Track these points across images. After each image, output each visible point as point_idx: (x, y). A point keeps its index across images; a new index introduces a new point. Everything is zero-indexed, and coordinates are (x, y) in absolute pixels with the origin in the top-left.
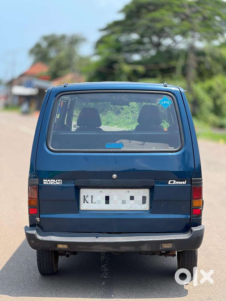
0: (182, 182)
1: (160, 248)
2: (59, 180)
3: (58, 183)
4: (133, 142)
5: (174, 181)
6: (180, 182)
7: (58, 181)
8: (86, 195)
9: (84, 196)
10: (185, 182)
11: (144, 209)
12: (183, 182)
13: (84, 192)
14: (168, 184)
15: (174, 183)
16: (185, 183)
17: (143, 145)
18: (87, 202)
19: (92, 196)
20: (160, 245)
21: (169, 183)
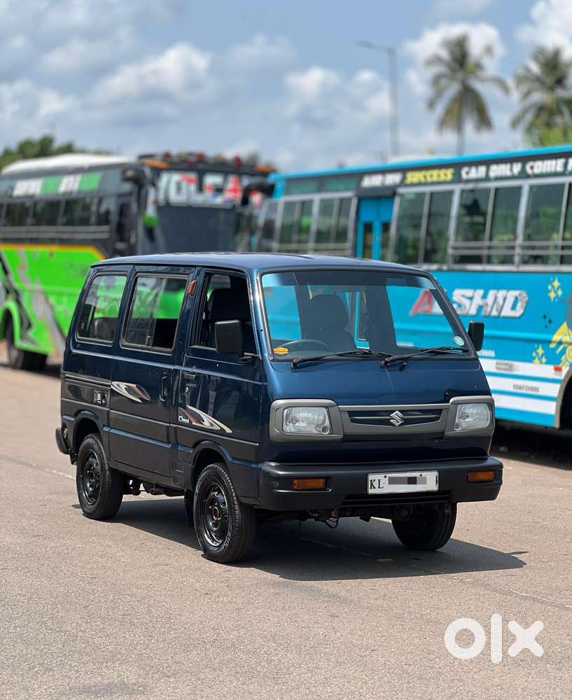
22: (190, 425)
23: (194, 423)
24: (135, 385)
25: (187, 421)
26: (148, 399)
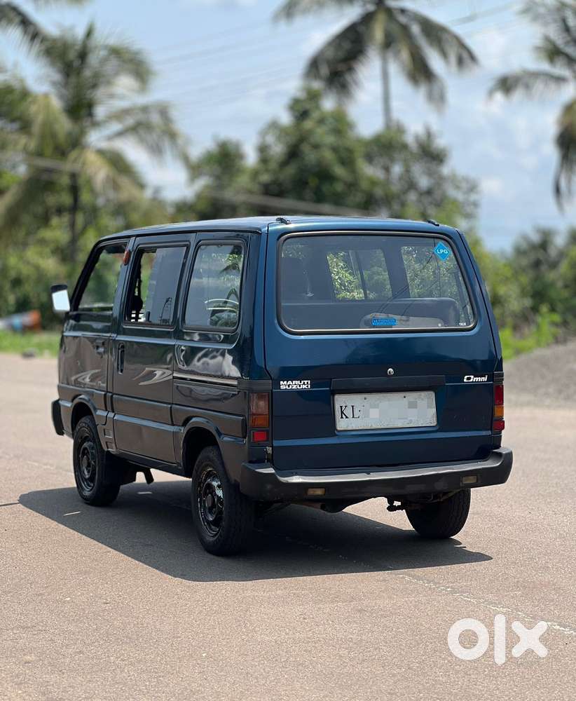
0: (482, 378)
1: (461, 484)
2: (306, 382)
3: (304, 386)
5: (472, 377)
6: (479, 378)
7: (304, 383)
8: (344, 405)
9: (341, 407)
12: (484, 378)
13: (340, 400)
14: (464, 382)
15: (471, 380)
16: (486, 380)
18: (347, 417)
19: (353, 406)
20: (461, 479)
21: (465, 380)
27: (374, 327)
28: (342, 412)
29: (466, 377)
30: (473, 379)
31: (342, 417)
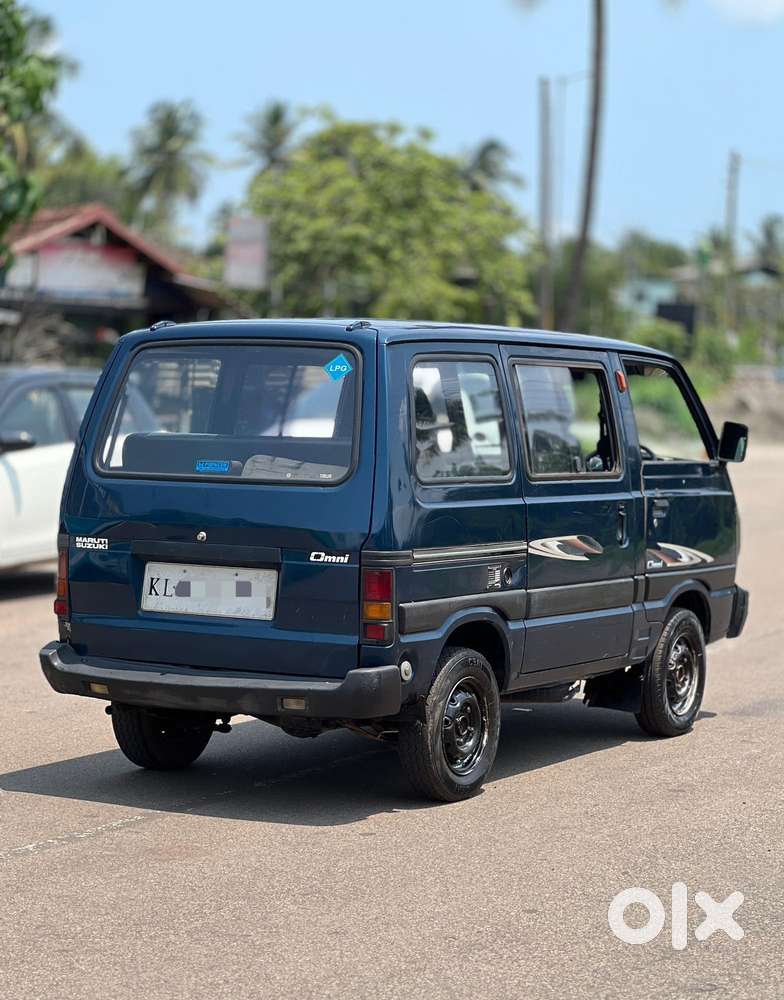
0: (339, 558)
1: (279, 708)
2: (103, 540)
3: (101, 547)
4: (280, 460)
5: (323, 554)
6: (334, 558)
7: (101, 543)
8: (156, 577)
9: (152, 579)
10: (347, 559)
11: (264, 618)
12: (342, 558)
13: (153, 570)
14: (310, 561)
15: (321, 560)
16: (346, 561)
17: (298, 468)
18: (157, 594)
19: (167, 580)
20: (279, 700)
21: (312, 559)
22: (665, 569)
23: (669, 565)
24: (575, 537)
25: (660, 565)
26: (598, 550)
27: (198, 472)
28: (152, 587)
29: (313, 554)
30: (324, 557)
31: (151, 593)
